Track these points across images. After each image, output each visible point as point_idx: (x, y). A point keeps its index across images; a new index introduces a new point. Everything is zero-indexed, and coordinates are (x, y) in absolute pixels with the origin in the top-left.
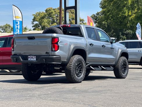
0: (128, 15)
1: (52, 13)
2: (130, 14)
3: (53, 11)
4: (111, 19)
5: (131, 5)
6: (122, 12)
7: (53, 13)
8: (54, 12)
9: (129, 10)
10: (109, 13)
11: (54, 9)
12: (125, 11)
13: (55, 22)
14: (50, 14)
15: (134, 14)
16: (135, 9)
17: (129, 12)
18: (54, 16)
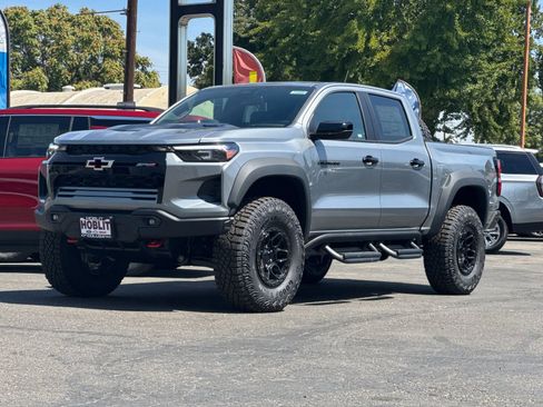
0: (367, 48)
1: (26, 27)
2: (374, 43)
3: (31, 21)
4: (291, 60)
5: (376, 12)
6: (345, 35)
7: (29, 29)
8: (34, 26)
9: (369, 30)
10: (287, 39)
11: (34, 15)
12: (357, 35)
13: (38, 65)
14: (18, 30)
15: (386, 47)
16: (389, 29)
17: (368, 39)
18: (35, 42)
